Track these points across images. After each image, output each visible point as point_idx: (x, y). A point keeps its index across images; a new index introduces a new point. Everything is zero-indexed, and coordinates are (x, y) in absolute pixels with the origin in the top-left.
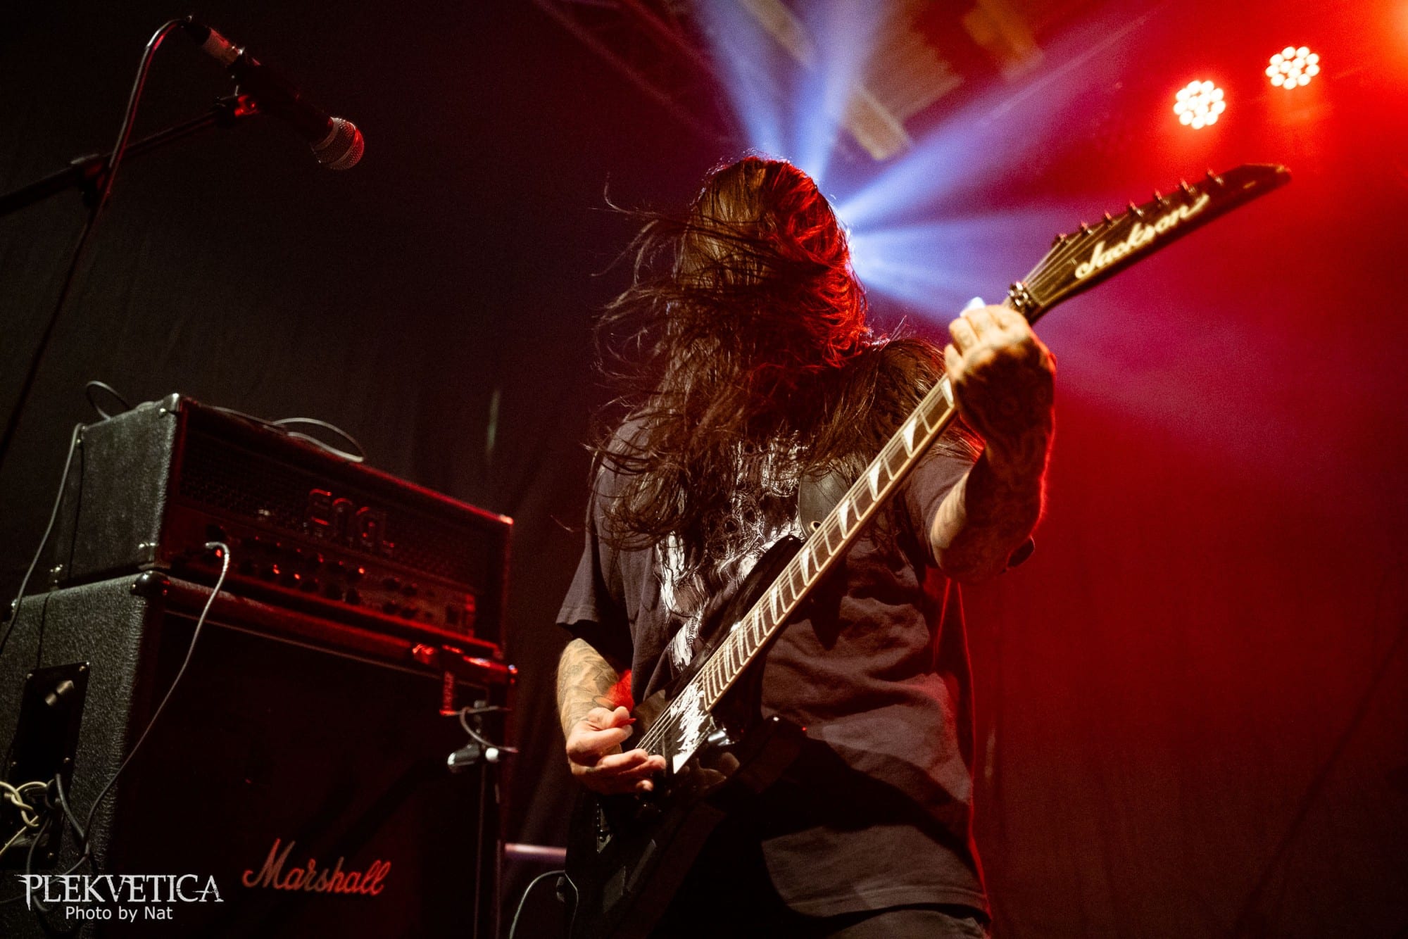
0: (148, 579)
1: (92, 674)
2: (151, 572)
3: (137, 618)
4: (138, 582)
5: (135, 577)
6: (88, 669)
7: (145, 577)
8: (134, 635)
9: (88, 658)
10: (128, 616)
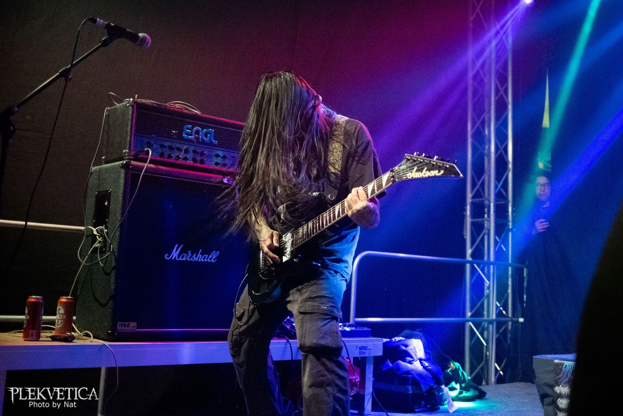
0: (125, 163)
1: (112, 194)
2: (127, 160)
3: (123, 175)
4: (122, 164)
5: (121, 162)
6: (111, 192)
7: (125, 162)
8: (122, 181)
9: (110, 188)
10: (120, 175)
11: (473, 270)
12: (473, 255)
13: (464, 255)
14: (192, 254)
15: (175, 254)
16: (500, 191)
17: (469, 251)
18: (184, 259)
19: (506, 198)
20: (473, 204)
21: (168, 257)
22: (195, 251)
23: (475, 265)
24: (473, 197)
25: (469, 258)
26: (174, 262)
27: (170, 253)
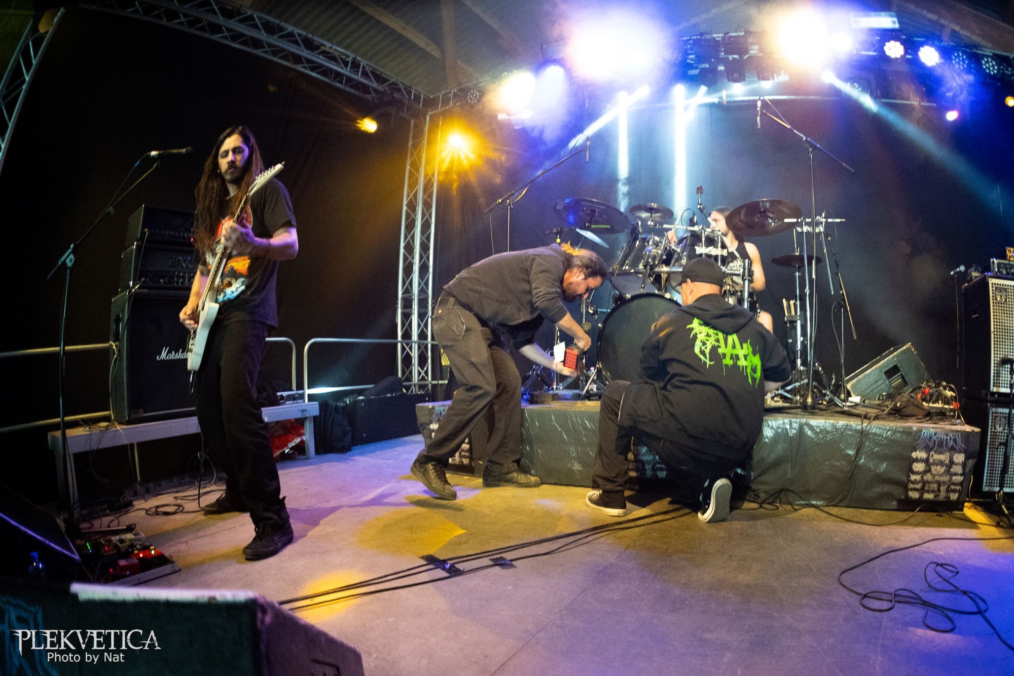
11: (403, 349)
12: (403, 337)
13: (396, 338)
14: (175, 353)
15: (164, 355)
16: (422, 287)
17: (400, 334)
18: (170, 358)
19: (427, 293)
20: (403, 299)
21: (159, 357)
22: (177, 351)
23: (404, 344)
24: (403, 294)
25: (399, 339)
26: (164, 361)
27: (160, 354)
